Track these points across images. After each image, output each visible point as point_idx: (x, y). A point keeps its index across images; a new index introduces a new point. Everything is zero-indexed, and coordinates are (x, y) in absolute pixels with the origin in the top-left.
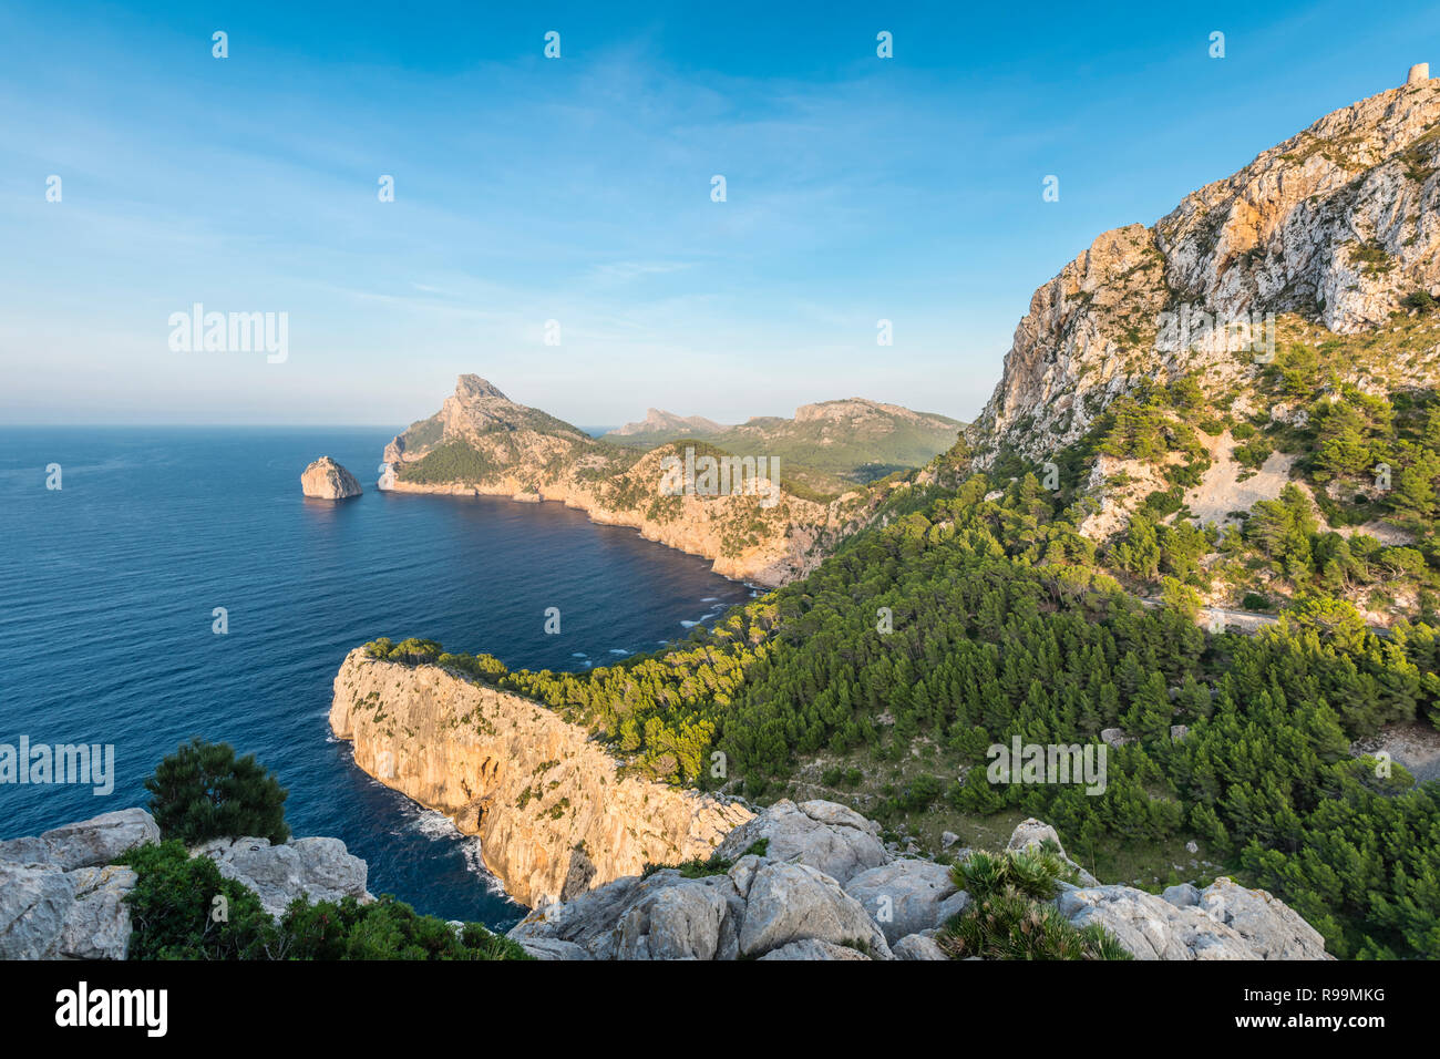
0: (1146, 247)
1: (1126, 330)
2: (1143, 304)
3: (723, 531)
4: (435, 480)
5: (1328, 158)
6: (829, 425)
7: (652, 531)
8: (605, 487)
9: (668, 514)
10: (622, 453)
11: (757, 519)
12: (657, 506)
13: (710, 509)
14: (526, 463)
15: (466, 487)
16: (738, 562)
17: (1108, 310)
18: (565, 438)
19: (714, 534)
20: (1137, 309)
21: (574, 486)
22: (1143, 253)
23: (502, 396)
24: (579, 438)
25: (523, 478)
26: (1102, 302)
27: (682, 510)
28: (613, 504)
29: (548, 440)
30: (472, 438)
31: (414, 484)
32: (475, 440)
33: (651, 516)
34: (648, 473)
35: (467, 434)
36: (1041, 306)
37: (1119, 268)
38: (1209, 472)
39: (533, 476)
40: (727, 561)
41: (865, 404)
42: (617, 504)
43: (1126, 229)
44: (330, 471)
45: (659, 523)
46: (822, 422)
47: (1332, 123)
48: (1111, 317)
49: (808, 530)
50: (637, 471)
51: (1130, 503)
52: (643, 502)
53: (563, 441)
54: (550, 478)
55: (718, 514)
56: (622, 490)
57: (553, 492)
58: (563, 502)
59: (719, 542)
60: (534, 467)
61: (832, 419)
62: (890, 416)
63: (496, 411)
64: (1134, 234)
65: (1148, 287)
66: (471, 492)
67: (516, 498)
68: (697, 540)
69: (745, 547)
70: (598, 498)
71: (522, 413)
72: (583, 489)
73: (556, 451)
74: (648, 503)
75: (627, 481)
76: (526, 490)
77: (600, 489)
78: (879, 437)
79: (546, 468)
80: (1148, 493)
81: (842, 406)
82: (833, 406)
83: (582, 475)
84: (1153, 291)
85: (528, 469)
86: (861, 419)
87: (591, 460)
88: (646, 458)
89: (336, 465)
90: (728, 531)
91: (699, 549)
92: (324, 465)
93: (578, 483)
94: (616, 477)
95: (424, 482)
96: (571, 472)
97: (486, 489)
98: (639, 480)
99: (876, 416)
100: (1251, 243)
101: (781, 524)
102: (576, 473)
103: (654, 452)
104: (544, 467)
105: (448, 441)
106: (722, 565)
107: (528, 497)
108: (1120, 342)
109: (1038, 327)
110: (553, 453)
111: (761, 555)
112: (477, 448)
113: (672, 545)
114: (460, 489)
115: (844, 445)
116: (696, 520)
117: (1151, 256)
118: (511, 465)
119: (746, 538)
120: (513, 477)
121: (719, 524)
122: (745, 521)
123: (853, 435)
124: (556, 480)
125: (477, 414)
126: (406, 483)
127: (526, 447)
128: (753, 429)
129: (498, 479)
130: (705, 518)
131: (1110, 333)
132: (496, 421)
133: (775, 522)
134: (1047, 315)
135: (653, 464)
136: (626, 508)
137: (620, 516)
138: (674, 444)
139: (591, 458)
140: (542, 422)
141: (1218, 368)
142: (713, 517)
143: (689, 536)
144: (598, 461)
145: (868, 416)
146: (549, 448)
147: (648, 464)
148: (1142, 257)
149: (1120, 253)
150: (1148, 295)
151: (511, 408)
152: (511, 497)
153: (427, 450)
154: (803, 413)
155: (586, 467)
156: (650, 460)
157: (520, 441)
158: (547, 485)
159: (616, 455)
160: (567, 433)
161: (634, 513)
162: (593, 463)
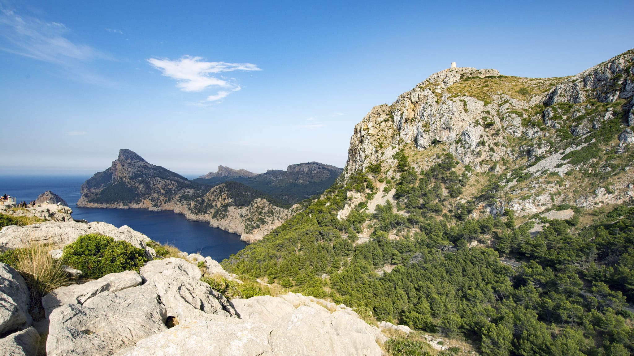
0: (388, 113)
1: (379, 143)
2: (385, 134)
3: (246, 222)
4: (107, 202)
5: (430, 89)
6: (302, 174)
7: (214, 223)
8: (193, 204)
9: (222, 216)
10: (203, 187)
11: (260, 217)
12: (217, 212)
13: (240, 213)
14: (154, 193)
15: (124, 205)
16: (251, 236)
17: (374, 136)
18: (174, 181)
19: (242, 223)
20: (383, 136)
21: (178, 203)
22: (387, 115)
23: (143, 160)
24: (182, 181)
25: (153, 200)
26: (372, 133)
27: (228, 213)
28: (197, 211)
29: (166, 182)
30: (127, 181)
31: (96, 204)
32: (128, 182)
33: (214, 217)
34: (213, 197)
35: (124, 179)
36: (357, 132)
37: (379, 120)
38: (376, 195)
39: (158, 199)
40: (247, 235)
41: (317, 164)
42: (199, 212)
43: (382, 106)
44: (51, 198)
45: (218, 220)
46: (299, 172)
47: (433, 77)
48: (375, 138)
49: (281, 221)
50: (208, 196)
51: (353, 206)
52: (211, 211)
53: (173, 182)
54: (166, 200)
55: (244, 215)
56: (201, 205)
57: (169, 206)
58: (173, 211)
59: (244, 227)
60: (158, 195)
61: (303, 171)
62: (329, 170)
63: (139, 167)
64: (384, 108)
65: (387, 128)
66: (126, 207)
67: (150, 209)
68: (234, 226)
69: (254, 229)
70: (189, 209)
71: (152, 169)
72: (183, 205)
73: (170, 187)
74: (213, 211)
75: (203, 201)
76: (154, 206)
77: (190, 205)
78: (323, 180)
79: (165, 195)
80: (359, 202)
81: (307, 165)
82: (304, 166)
83: (182, 198)
84: (388, 129)
85: (155, 195)
86: (316, 171)
87: (187, 191)
88: (212, 190)
89: (55, 195)
90: (248, 223)
91: (235, 231)
92: (48, 195)
93: (180, 202)
94: (198, 199)
95: (101, 203)
96: (177, 197)
97: (134, 206)
98: (209, 200)
99: (322, 170)
100: (412, 116)
101: (270, 219)
102: (180, 197)
103: (216, 187)
104: (163, 194)
105: (114, 182)
106: (244, 237)
107: (155, 209)
108: (376, 148)
109: (356, 140)
110: (168, 188)
111: (261, 232)
112: (129, 186)
113: (223, 229)
114: (121, 206)
115: (308, 183)
116: (234, 218)
117: (389, 116)
118: (147, 194)
119: (255, 225)
120: (148, 200)
121: (244, 219)
122: (255, 217)
123: (312, 178)
124: (169, 200)
125: (129, 169)
126: (92, 204)
127: (155, 185)
128: (268, 175)
129: (140, 201)
130: (238, 216)
131: (374, 144)
132: (139, 173)
133: (267, 218)
134: (359, 135)
135: (215, 193)
136: (203, 213)
137: (200, 217)
138: (225, 183)
139: (187, 190)
140: (162, 173)
141: (387, 160)
142: (242, 216)
143: (231, 225)
144: (191, 192)
145: (319, 170)
146: (166, 185)
147: (213, 193)
148: (386, 117)
149: (379, 115)
150: (386, 130)
151: (147, 166)
152: (147, 209)
153: (104, 186)
154: (291, 168)
155: (185, 194)
156: (214, 191)
157: (152, 182)
158: (165, 203)
159: (200, 189)
160: (176, 178)
161: (207, 216)
162: (188, 192)
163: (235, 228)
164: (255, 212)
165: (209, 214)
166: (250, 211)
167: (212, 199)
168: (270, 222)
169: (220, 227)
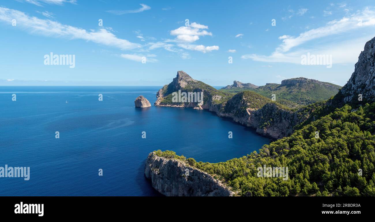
3: (259, 120)
7: (236, 119)
9: (241, 114)
11: (271, 117)
13: (255, 113)
16: (264, 130)
23: (190, 77)
33: (236, 115)
40: (260, 129)
45: (238, 117)
46: (290, 85)
52: (234, 110)
58: (208, 110)
59: (258, 123)
62: (313, 83)
63: (188, 82)
70: (219, 109)
76: (197, 106)
77: (220, 106)
78: (309, 90)
83: (214, 102)
86: (303, 84)
88: (234, 96)
91: (252, 125)
94: (225, 102)
96: (211, 101)
97: (186, 106)
99: (308, 83)
101: (278, 118)
106: (259, 131)
110: (205, 95)
113: (243, 123)
122: (267, 117)
125: (183, 83)
132: (188, 85)
135: (237, 99)
139: (217, 96)
140: (201, 85)
143: (248, 121)
144: (219, 97)
145: (305, 83)
151: (193, 81)
153: (168, 93)
156: (236, 97)
158: (203, 104)
159: (225, 96)
161: (231, 114)
162: (217, 98)
163: (251, 123)
164: (267, 113)
165: (232, 113)
166: (262, 112)
167: (234, 103)
168: (279, 121)
169: (240, 122)
